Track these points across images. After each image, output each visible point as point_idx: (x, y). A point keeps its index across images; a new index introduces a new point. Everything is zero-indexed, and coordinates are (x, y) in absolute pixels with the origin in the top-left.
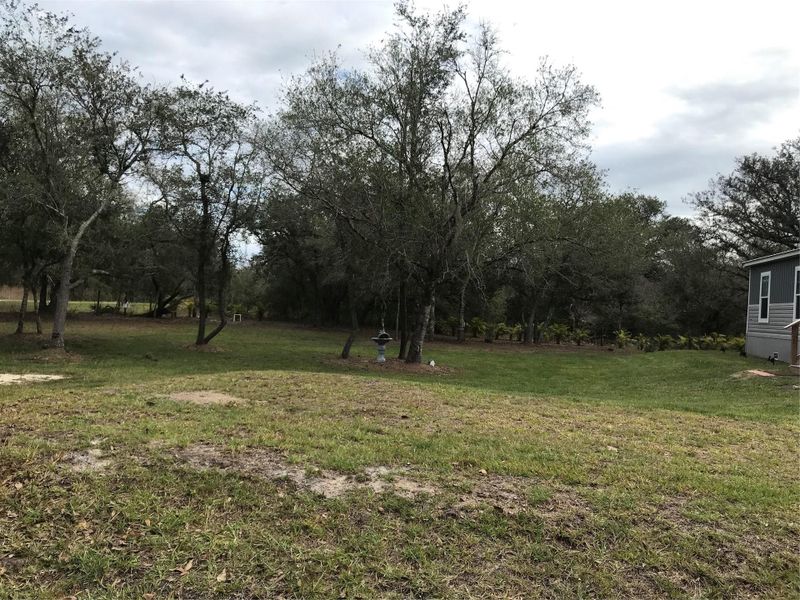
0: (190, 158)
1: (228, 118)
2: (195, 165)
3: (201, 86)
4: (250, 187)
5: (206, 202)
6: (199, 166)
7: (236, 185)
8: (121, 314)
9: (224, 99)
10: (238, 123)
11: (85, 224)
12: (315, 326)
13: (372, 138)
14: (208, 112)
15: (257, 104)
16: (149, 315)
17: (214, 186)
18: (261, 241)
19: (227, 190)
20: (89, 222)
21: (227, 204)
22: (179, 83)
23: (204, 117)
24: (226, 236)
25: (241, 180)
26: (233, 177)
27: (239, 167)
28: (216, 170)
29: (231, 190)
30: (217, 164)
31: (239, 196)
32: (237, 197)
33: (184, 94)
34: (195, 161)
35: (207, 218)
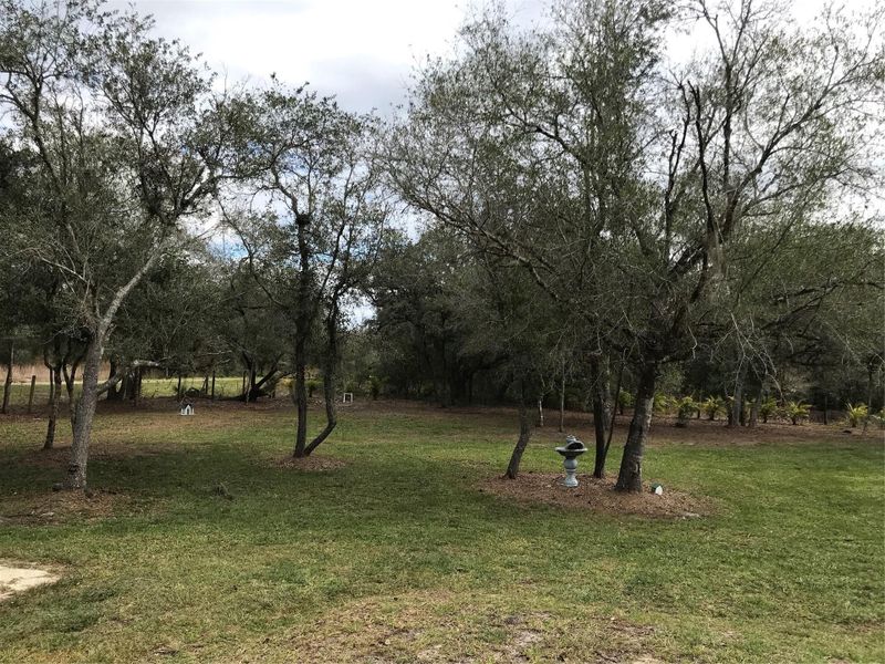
0: (284, 191)
1: (336, 134)
2: (289, 201)
3: (299, 91)
4: (368, 231)
5: (305, 253)
6: (295, 202)
7: (347, 227)
8: (208, 398)
9: (331, 107)
10: (350, 140)
11: (123, 292)
12: (444, 407)
13: (557, 137)
14: (307, 126)
15: (376, 114)
16: (241, 399)
17: (317, 230)
18: (375, 303)
19: (335, 234)
20: (127, 288)
21: (335, 255)
22: (268, 86)
23: (304, 134)
24: (335, 299)
25: (355, 221)
26: (342, 215)
27: (352, 202)
28: (319, 206)
29: (340, 233)
30: (320, 198)
31: (351, 242)
32: (349, 243)
33: (276, 101)
34: (290, 196)
35: (307, 277)
